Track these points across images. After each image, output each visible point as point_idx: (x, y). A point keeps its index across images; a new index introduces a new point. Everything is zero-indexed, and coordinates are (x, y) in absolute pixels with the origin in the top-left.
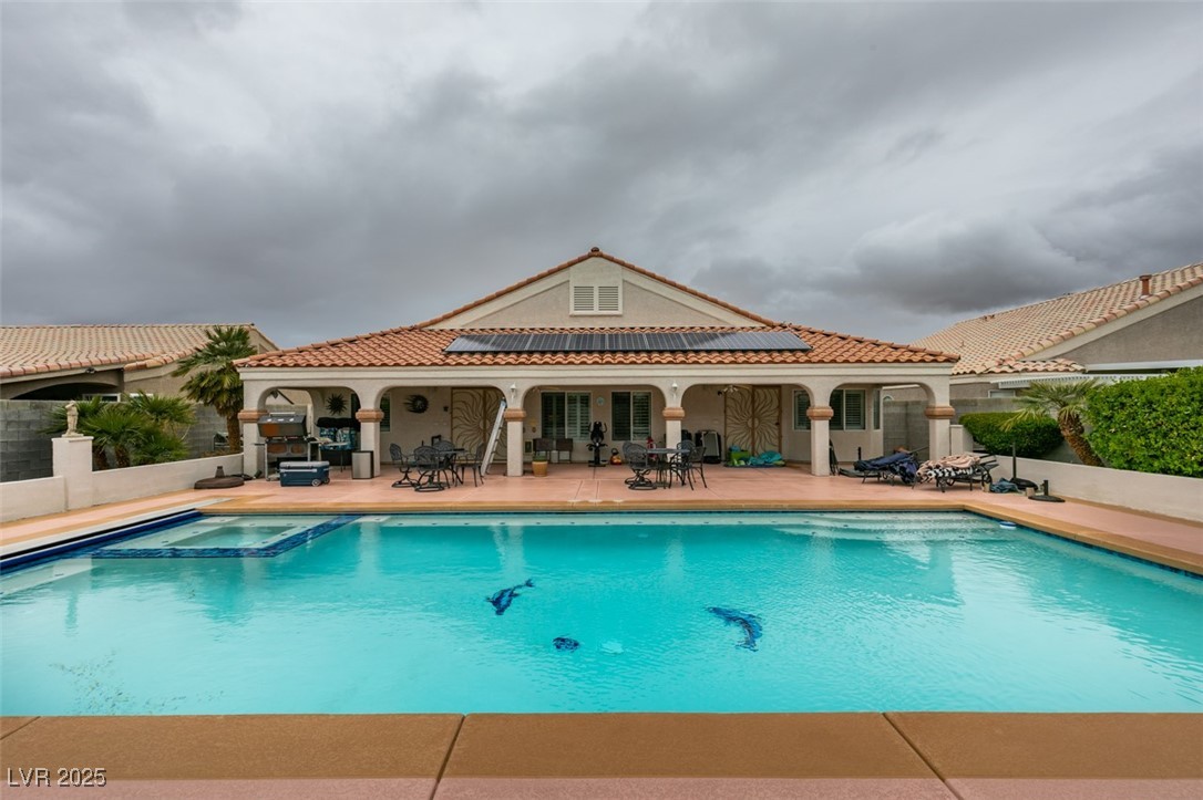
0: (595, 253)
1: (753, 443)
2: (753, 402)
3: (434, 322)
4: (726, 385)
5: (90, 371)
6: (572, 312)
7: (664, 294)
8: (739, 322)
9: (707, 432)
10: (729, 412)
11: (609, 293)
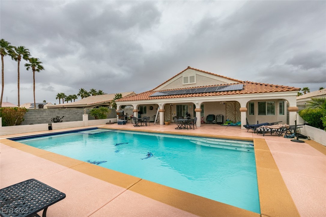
0: (189, 68)
1: (235, 119)
2: (235, 106)
3: (154, 89)
4: (221, 102)
5: (104, 103)
6: (183, 84)
7: (207, 76)
8: (230, 82)
9: (219, 115)
10: (227, 109)
11: (192, 78)
